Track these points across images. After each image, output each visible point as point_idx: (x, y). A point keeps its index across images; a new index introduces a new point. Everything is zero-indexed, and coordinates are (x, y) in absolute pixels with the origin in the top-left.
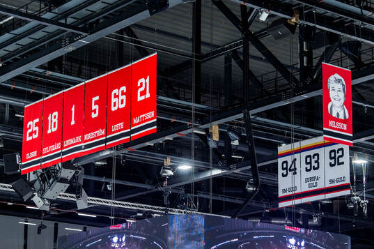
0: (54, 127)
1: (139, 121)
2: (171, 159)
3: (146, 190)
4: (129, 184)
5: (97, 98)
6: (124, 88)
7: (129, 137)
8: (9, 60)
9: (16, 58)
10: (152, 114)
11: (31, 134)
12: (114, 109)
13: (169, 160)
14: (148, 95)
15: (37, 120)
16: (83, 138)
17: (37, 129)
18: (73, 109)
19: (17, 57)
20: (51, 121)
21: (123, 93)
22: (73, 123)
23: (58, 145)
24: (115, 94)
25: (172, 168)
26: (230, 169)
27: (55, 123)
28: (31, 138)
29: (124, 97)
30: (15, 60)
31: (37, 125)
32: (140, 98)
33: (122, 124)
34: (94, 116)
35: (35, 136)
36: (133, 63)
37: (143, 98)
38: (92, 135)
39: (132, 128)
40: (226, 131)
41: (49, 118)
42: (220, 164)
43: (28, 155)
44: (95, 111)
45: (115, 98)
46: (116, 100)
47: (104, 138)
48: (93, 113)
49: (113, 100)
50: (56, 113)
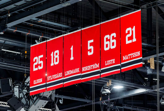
0: (56, 61)
1: (127, 58)
2: (112, 81)
3: (86, 103)
4: (75, 99)
5: (92, 41)
6: (114, 35)
7: (120, 70)
8: (16, 12)
9: (21, 11)
10: (139, 53)
11: (36, 66)
12: (106, 49)
13: (110, 82)
14: (134, 40)
15: (42, 56)
16: (81, 70)
17: (42, 62)
18: (72, 49)
19: (22, 9)
20: (54, 57)
21: (113, 38)
22: (72, 58)
23: (60, 75)
24: (107, 39)
25: (110, 88)
26: (152, 89)
27: (57, 59)
28: (37, 69)
29: (115, 41)
30: (21, 12)
31: (41, 59)
32: (128, 42)
33: (113, 60)
34: (89, 54)
35: (40, 68)
36: (121, 17)
37: (130, 41)
38: (89, 67)
39: (122, 63)
40: (161, 62)
41: (52, 55)
42: (145, 85)
43: (35, 81)
44: (90, 50)
45: (107, 41)
46: (108, 42)
47: (99, 70)
48: (89, 52)
49: (105, 43)
50: (57, 51)
